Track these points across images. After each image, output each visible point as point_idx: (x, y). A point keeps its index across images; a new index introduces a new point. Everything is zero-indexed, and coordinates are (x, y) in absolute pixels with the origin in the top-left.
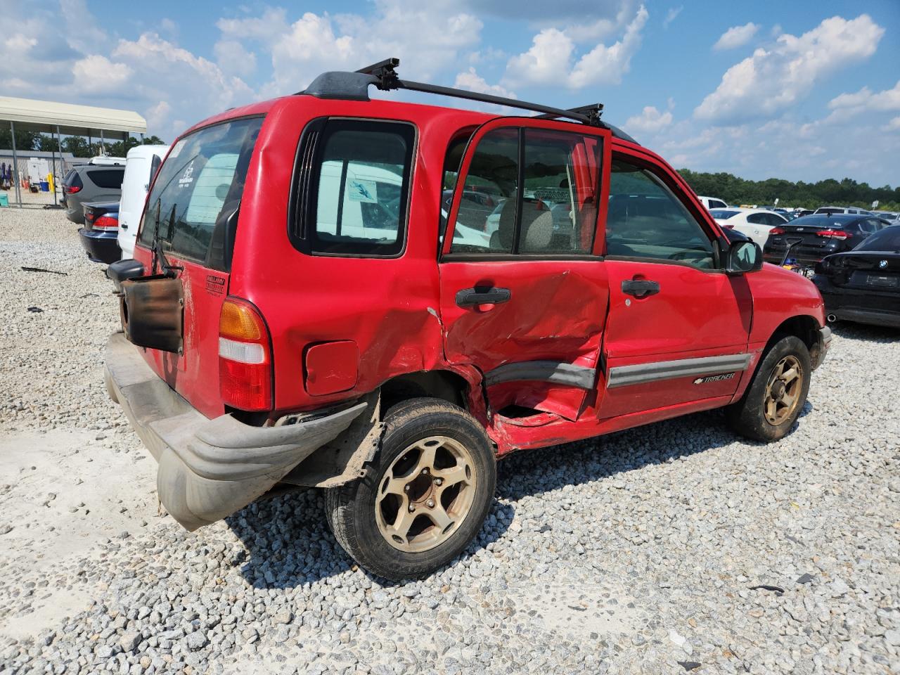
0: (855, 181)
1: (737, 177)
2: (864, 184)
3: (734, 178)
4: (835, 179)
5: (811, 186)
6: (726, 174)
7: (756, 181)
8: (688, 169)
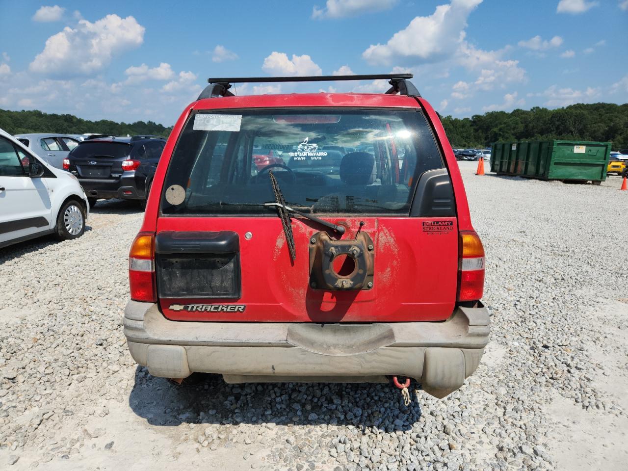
0: (154, 123)
1: (79, 118)
2: (160, 125)
3: (77, 118)
4: (143, 121)
5: (129, 125)
6: (70, 115)
7: (93, 121)
8: (39, 110)
